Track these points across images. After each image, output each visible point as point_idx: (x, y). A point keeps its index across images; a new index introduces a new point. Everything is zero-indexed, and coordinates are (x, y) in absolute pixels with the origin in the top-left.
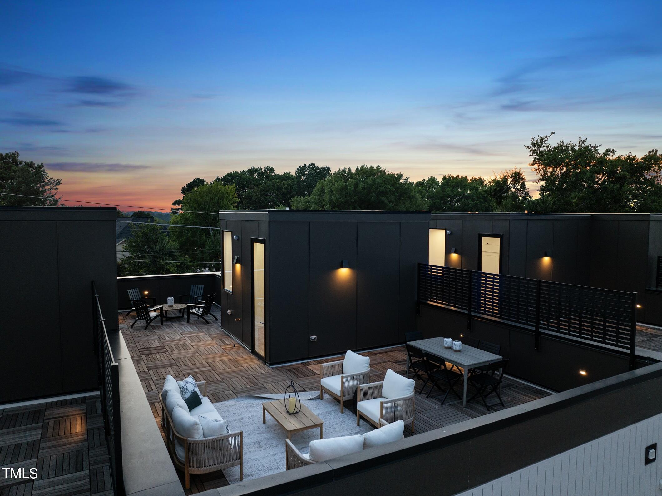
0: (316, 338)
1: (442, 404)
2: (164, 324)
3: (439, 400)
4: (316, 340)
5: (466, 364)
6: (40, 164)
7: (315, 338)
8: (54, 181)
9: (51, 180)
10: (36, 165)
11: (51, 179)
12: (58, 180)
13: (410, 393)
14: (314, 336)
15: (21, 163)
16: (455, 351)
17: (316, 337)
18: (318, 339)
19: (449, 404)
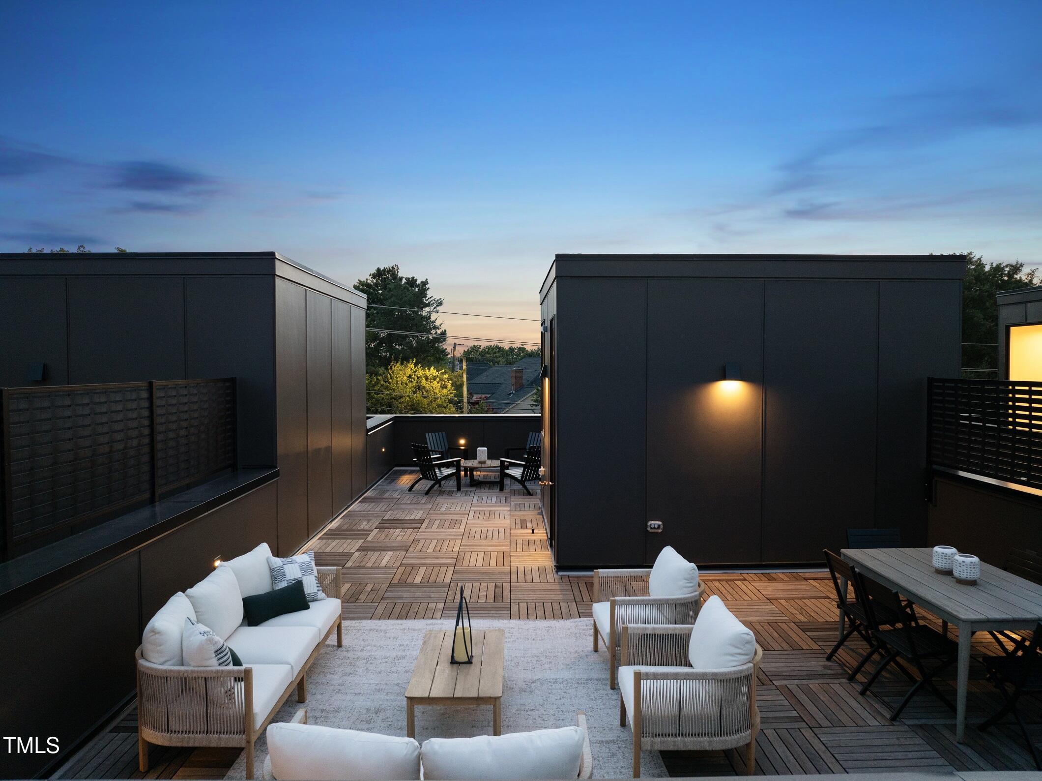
0: (662, 526)
1: (894, 719)
2: (462, 490)
3: (888, 706)
4: (660, 531)
5: (963, 617)
6: (424, 280)
7: (659, 526)
8: (435, 301)
9: (431, 300)
10: (418, 282)
11: (431, 298)
12: (440, 299)
13: (735, 663)
14: (657, 522)
15: (401, 279)
16: (961, 582)
17: (660, 523)
18: (663, 529)
19: (916, 722)
